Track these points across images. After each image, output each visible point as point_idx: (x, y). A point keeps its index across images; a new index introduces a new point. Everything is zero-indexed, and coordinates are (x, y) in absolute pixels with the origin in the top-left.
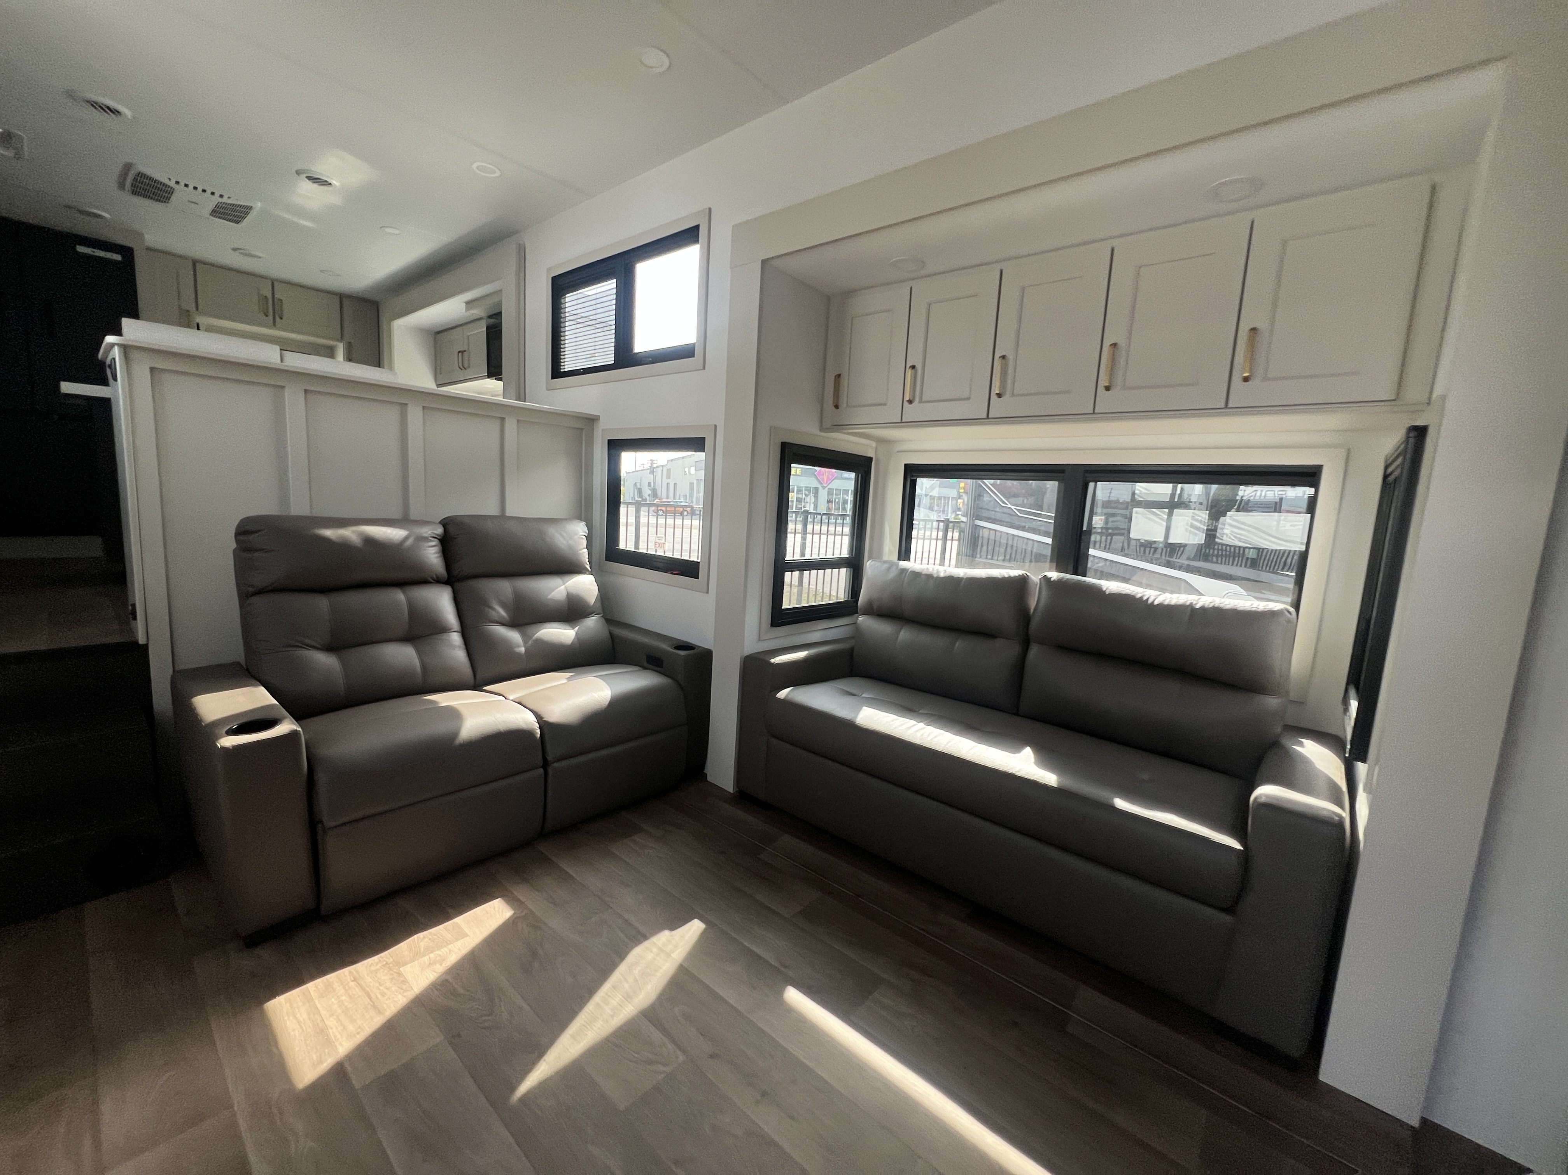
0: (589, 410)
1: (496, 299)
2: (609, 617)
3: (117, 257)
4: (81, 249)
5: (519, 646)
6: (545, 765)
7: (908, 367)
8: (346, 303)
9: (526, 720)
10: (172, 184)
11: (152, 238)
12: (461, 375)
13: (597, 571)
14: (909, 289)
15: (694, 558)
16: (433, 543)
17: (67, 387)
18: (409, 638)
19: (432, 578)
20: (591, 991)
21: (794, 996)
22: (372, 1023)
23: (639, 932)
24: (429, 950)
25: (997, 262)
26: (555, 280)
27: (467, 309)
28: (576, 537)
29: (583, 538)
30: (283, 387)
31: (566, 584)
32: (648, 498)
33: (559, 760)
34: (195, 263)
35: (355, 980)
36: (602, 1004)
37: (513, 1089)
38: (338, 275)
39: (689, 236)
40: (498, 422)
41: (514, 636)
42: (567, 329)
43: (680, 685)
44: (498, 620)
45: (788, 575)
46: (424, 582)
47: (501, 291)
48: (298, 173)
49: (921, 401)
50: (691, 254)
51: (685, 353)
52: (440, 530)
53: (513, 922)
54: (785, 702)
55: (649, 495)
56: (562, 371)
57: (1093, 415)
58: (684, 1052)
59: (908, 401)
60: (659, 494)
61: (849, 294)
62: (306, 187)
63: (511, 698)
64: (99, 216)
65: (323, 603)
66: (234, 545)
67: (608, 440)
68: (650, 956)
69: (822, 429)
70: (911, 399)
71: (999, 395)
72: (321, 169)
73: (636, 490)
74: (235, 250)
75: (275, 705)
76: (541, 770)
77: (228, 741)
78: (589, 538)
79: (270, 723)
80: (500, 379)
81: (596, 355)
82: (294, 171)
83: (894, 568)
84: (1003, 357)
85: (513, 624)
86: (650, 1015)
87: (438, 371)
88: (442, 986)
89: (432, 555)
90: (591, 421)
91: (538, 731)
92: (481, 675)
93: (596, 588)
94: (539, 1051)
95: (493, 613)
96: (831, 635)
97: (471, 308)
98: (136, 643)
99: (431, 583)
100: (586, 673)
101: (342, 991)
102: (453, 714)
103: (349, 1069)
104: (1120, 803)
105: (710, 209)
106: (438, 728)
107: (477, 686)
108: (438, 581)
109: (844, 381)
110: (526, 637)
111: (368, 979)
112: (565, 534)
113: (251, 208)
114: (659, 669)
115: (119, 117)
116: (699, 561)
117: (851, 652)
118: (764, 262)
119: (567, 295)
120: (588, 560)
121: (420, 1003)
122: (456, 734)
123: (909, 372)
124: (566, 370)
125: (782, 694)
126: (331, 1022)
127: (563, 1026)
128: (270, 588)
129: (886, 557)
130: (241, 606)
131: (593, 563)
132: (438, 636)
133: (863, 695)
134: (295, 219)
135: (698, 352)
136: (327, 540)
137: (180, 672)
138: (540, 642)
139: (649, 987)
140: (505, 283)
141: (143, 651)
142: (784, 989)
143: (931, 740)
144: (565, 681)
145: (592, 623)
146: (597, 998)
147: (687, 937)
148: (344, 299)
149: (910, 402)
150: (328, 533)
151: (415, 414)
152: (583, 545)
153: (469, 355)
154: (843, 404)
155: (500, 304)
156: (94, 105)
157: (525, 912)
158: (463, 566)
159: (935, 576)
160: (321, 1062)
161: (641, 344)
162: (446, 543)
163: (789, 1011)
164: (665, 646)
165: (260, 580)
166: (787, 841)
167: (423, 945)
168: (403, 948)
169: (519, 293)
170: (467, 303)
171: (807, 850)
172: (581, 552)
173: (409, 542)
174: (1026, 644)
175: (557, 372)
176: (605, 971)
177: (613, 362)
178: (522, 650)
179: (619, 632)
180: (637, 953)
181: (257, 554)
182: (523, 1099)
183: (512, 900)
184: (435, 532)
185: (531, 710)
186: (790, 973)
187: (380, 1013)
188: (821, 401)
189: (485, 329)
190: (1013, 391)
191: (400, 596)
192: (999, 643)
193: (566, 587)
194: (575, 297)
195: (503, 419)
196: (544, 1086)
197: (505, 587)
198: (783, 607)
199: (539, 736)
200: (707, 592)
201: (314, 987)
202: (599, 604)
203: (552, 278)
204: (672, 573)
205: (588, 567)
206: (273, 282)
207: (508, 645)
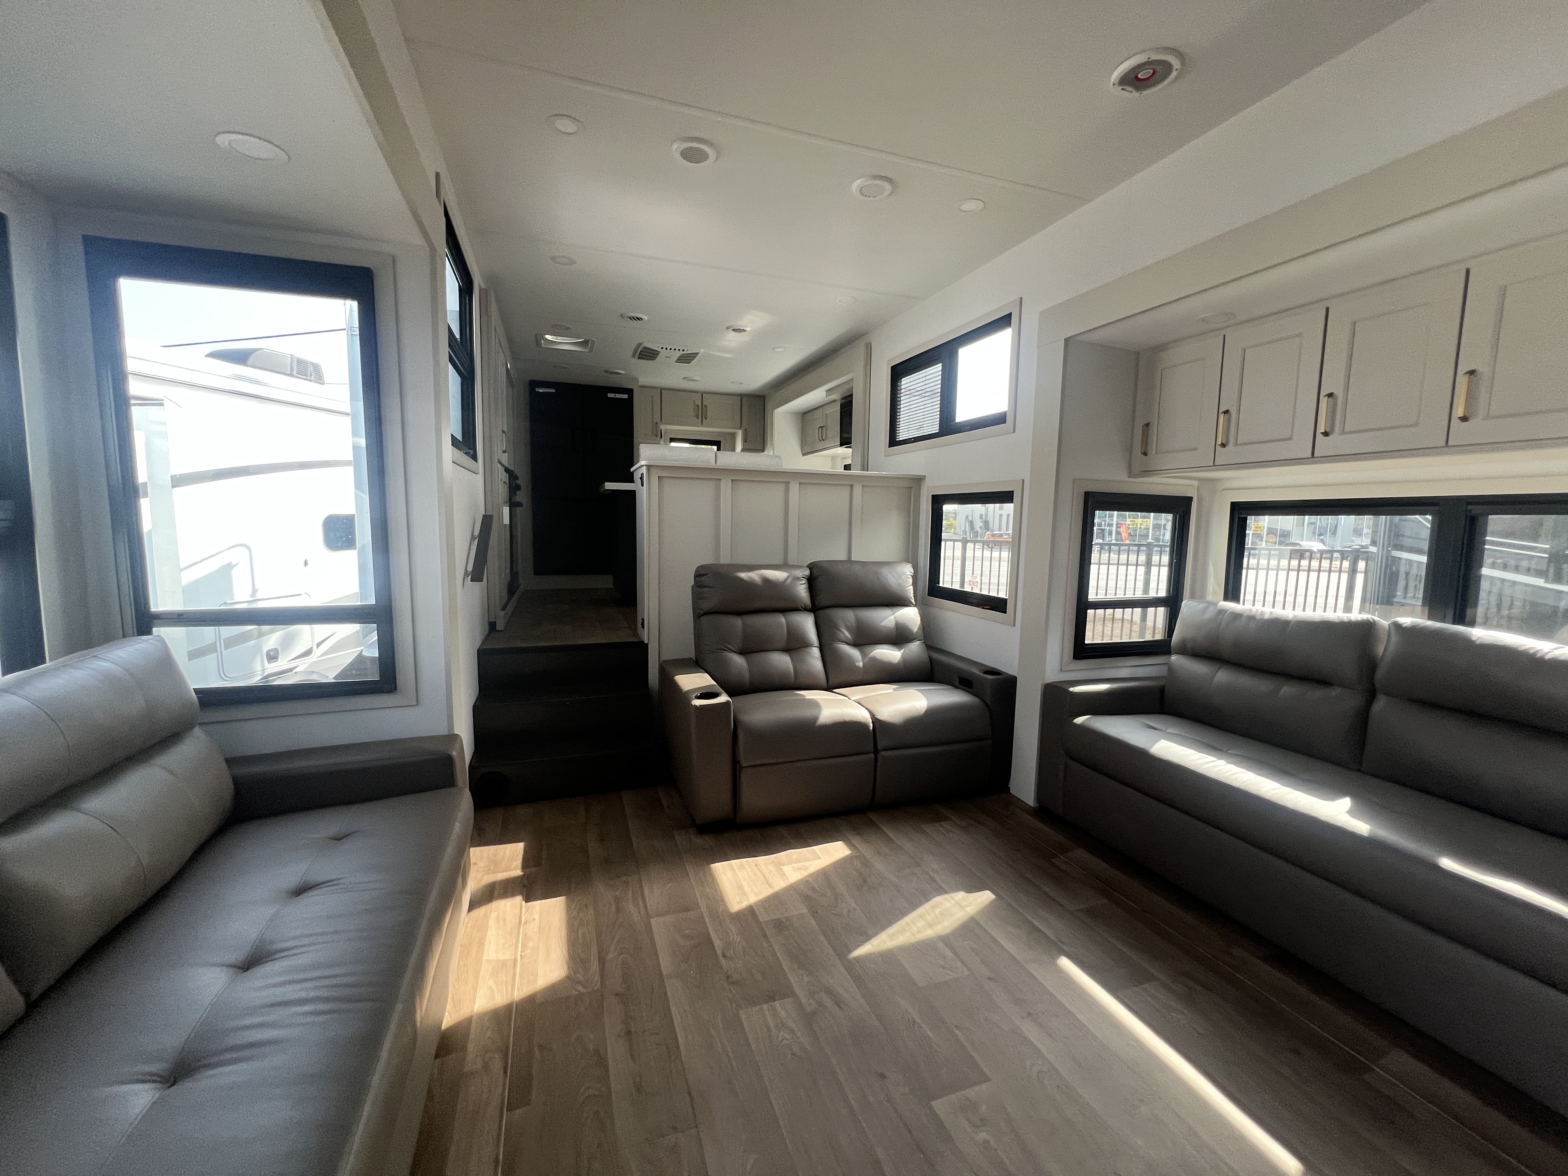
0: (916, 471)
1: (848, 387)
2: (928, 644)
3: (626, 396)
4: (610, 395)
5: (859, 661)
6: (876, 752)
7: (1220, 412)
8: (744, 400)
9: (862, 715)
10: (659, 349)
11: (644, 380)
12: (821, 445)
13: (921, 605)
14: (1222, 337)
15: (1002, 595)
16: (803, 582)
17: (609, 486)
18: (787, 650)
19: (802, 608)
20: (904, 913)
21: (1065, 963)
22: (767, 892)
23: (943, 889)
24: (798, 861)
25: (1322, 300)
26: (895, 369)
27: (826, 397)
28: (903, 576)
29: (909, 578)
30: (720, 480)
31: (895, 615)
32: (979, 530)
33: (886, 749)
34: (662, 390)
35: (756, 865)
36: (911, 924)
37: (850, 952)
38: (741, 383)
39: (1004, 321)
40: (849, 488)
41: (855, 653)
42: (902, 406)
43: (987, 705)
44: (845, 640)
45: (1090, 612)
46: (796, 610)
47: (852, 379)
48: (728, 328)
49: (1236, 444)
50: (1005, 336)
51: (1000, 420)
52: (807, 572)
53: (851, 858)
54: (1082, 728)
55: (981, 528)
56: (897, 440)
57: (1447, 446)
58: (969, 969)
59: (1220, 445)
60: (991, 526)
61: (1158, 349)
62: (732, 335)
63: (853, 698)
64: (619, 373)
65: (738, 622)
66: (693, 583)
67: (932, 495)
68: (948, 905)
69: (1131, 475)
70: (1224, 442)
71: (1326, 434)
72: (740, 324)
73: (967, 523)
74: (684, 378)
75: (715, 685)
76: (872, 755)
77: (698, 702)
78: (915, 578)
79: (715, 695)
80: (850, 447)
81: (925, 426)
82: (725, 328)
83: (1211, 608)
84: (1330, 395)
85: (855, 645)
86: (945, 939)
87: (804, 442)
88: (805, 882)
89: (802, 591)
90: (919, 480)
91: (871, 725)
92: (833, 680)
93: (919, 618)
94: (867, 937)
95: (841, 635)
96: (1141, 672)
97: (830, 395)
98: (643, 642)
99: (800, 610)
100: (908, 687)
101: (749, 870)
102: (815, 704)
103: (756, 911)
104: (1448, 863)
105: (1021, 298)
106: (805, 713)
107: (829, 688)
108: (806, 609)
109: (1154, 429)
110: (864, 655)
111: (763, 867)
112: (895, 575)
113: (698, 353)
114: (970, 690)
115: (642, 321)
116: (1007, 598)
117: (1162, 690)
118: (1067, 340)
119: (903, 379)
120: (913, 595)
121: (793, 888)
122: (816, 719)
123: (1222, 416)
124: (900, 439)
125: (1079, 720)
126: (745, 884)
127: (883, 928)
128: (711, 611)
129: (1210, 598)
130: (695, 621)
131: (918, 598)
132: (804, 649)
133: (1168, 730)
134: (721, 354)
135: (1009, 419)
136: (741, 579)
137: (664, 661)
138: (874, 659)
139: (946, 924)
140: (856, 373)
141: (646, 646)
142: (1059, 957)
143: (1230, 775)
144: (892, 691)
145: (915, 648)
146: (907, 919)
147: (979, 900)
148: (742, 396)
149: (1223, 445)
150: (743, 575)
151: (794, 488)
152: (909, 583)
153: (826, 430)
154: (1152, 452)
155: (852, 388)
156: (631, 318)
157: (858, 854)
158: (822, 600)
159: (1258, 618)
160: (741, 902)
161: (962, 415)
162: (811, 581)
163: (1060, 971)
164: (975, 670)
165: (706, 606)
166: (1080, 853)
167: (794, 857)
168: (782, 855)
169: (866, 380)
170: (827, 391)
171: (1100, 865)
172: (908, 588)
173: (789, 581)
174: (1371, 695)
175: (893, 441)
176: (914, 905)
177: (938, 431)
178: (861, 664)
179: (936, 656)
180: (938, 899)
181: (706, 589)
182: (857, 959)
183: (850, 844)
184: (805, 574)
185: (867, 709)
186: (1066, 948)
187: (771, 887)
188: (1130, 450)
189: (839, 408)
190: (1344, 428)
191: (782, 619)
192: (1335, 692)
193: (895, 617)
194: (909, 381)
195: (852, 486)
196: (868, 957)
197: (850, 615)
198: (1086, 642)
199: (871, 728)
200: (1014, 625)
201: (735, 863)
202: (921, 633)
203: (892, 367)
204: (983, 608)
205: (913, 601)
206: (702, 394)
207: (851, 661)
